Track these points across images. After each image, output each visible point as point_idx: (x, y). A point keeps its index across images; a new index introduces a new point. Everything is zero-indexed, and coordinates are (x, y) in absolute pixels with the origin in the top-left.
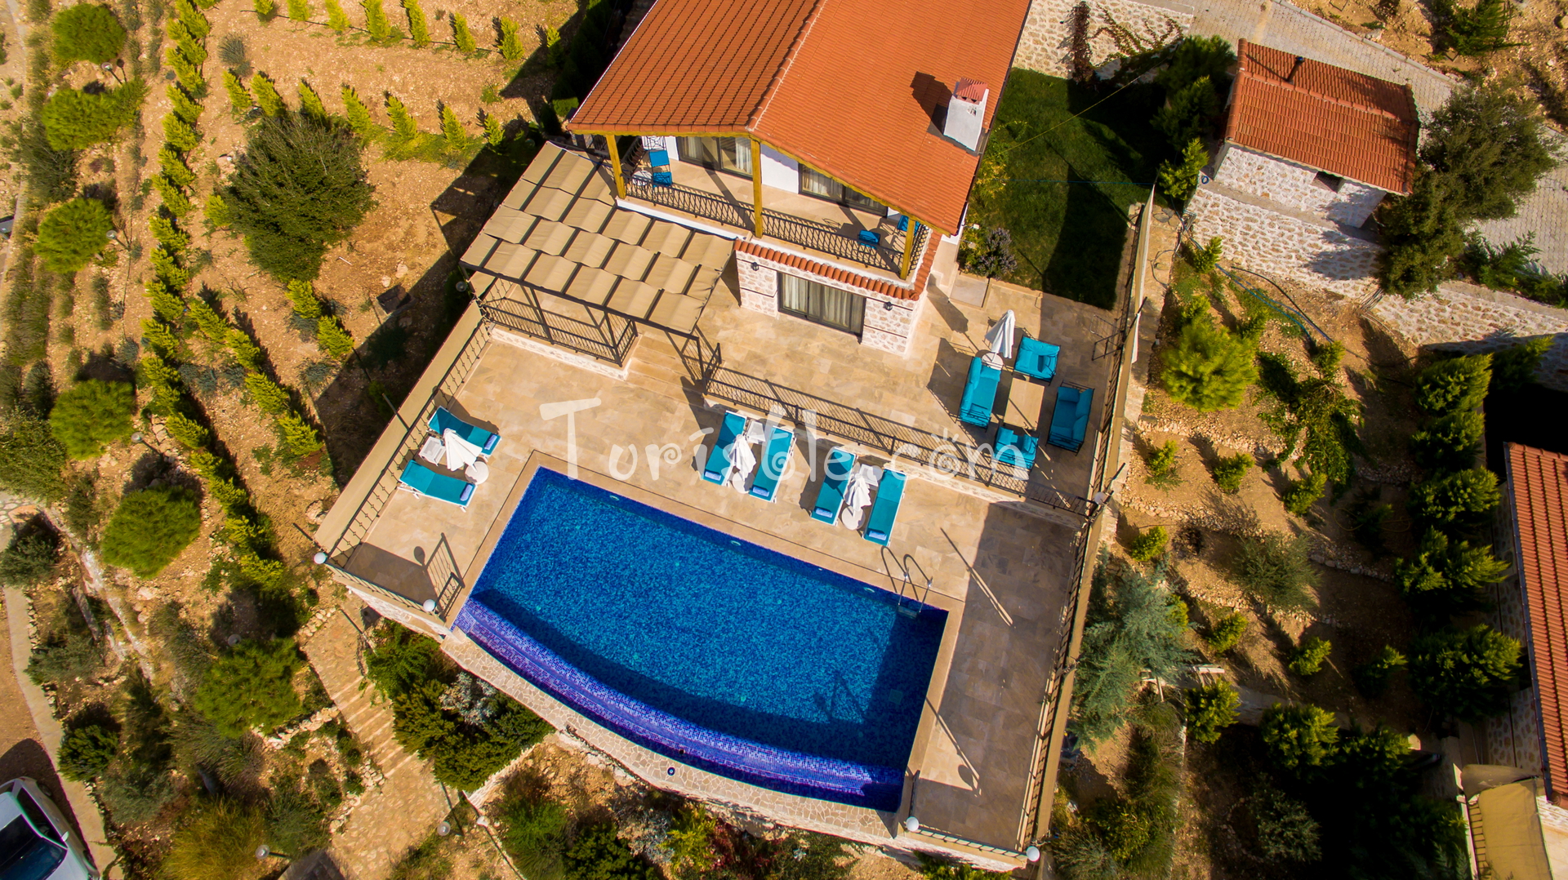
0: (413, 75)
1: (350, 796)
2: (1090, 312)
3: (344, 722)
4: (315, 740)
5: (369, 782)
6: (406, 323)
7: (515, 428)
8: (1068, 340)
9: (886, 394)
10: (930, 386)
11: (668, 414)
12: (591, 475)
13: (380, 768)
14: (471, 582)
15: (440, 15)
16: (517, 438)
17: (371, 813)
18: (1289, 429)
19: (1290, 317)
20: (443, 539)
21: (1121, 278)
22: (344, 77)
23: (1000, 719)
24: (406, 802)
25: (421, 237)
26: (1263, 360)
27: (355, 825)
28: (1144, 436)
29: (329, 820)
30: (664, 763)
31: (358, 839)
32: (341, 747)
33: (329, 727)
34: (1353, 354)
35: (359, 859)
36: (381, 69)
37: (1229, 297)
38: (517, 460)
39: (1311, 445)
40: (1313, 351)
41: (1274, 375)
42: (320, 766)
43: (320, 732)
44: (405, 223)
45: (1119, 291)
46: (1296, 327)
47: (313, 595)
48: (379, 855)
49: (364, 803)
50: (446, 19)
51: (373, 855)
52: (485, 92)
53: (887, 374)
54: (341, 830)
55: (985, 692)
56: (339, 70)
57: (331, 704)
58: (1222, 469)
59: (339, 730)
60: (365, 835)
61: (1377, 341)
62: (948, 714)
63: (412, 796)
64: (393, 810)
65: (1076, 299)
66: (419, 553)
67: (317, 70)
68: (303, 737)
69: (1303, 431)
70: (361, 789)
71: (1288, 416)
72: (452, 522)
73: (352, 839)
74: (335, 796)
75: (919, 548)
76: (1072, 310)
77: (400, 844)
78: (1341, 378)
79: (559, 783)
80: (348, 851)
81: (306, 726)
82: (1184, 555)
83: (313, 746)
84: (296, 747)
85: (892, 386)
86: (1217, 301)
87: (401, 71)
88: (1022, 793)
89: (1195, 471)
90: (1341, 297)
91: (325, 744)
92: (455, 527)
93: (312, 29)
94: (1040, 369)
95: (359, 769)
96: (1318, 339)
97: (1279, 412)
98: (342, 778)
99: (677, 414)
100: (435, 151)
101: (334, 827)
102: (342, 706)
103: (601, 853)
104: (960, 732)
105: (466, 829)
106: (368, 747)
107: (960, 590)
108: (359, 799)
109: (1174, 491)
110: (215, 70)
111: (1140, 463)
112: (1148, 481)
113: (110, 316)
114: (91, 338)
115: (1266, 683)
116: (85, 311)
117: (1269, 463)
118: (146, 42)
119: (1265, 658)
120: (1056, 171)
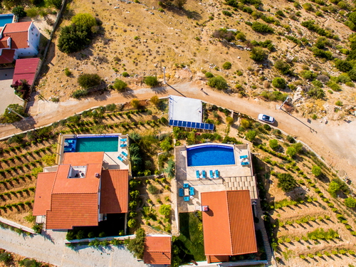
2: (182, 212)
5: (237, 135)
10: (198, 191)
14: (234, 150)
16: (240, 166)
18: (152, 210)
22: (303, 210)
25: (273, 191)
26: (157, 220)
32: (241, 136)
34: (144, 227)
36: (298, 213)
37: (163, 228)
38: (238, 163)
39: (149, 209)
40: (149, 224)
43: (244, 137)
46: (152, 227)
54: (237, 131)
58: (160, 202)
66: (241, 151)
67: (308, 209)
68: (245, 135)
69: (150, 211)
72: (240, 154)
76: (184, 211)
79: (218, 141)
82: (162, 189)
86: (164, 226)
87: (295, 214)
89: (163, 200)
94: (186, 198)
97: (153, 212)
98: (239, 134)
100: (280, 203)
109: (165, 197)
110: (326, 205)
111: (170, 199)
113: (304, 165)
114: (305, 162)
115: (150, 178)
116: (310, 165)
117: (153, 205)
118: (342, 206)
119: (151, 181)
120: (192, 237)
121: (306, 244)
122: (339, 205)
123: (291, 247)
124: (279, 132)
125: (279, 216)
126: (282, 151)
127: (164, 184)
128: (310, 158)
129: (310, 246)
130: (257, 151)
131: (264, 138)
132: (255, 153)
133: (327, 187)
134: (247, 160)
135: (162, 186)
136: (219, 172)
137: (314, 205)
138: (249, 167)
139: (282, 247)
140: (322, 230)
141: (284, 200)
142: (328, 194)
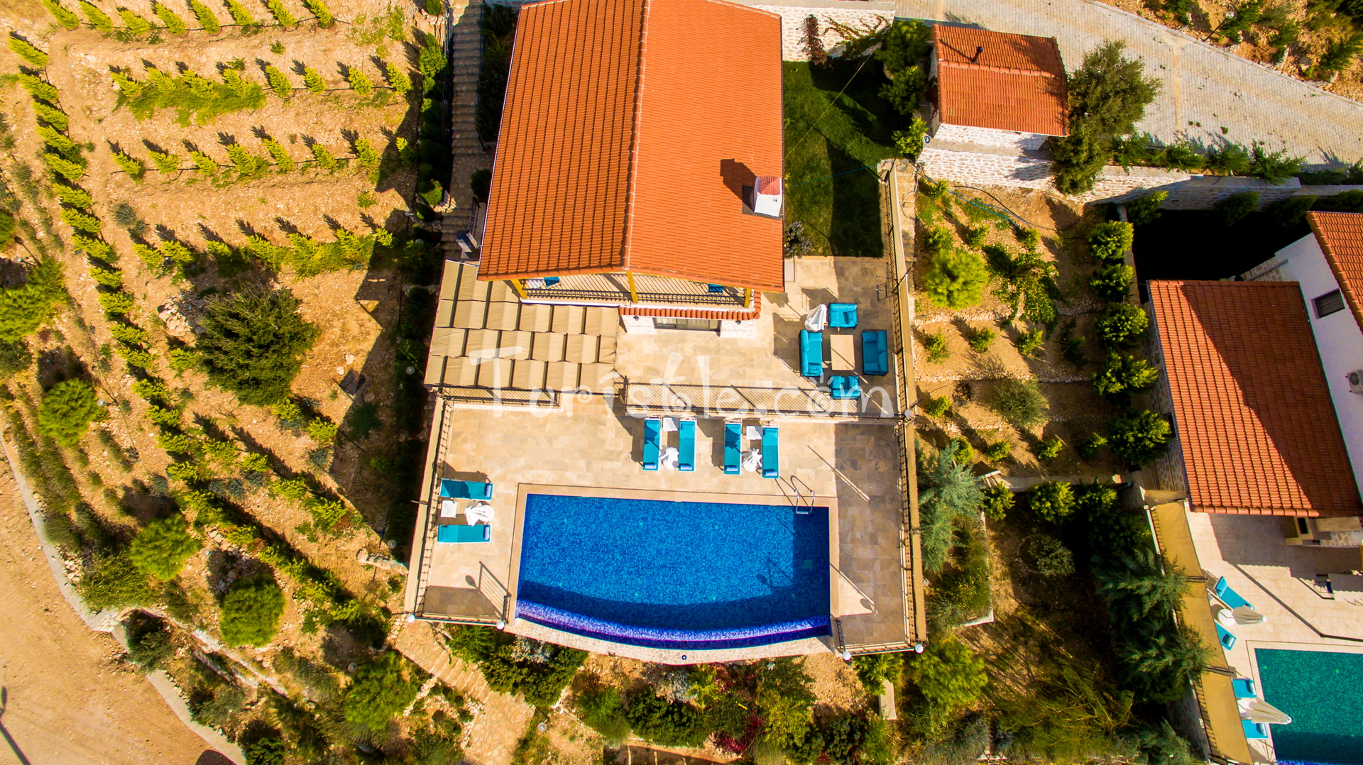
0: (294, 200)
1: (466, 724)
2: (868, 262)
3: (443, 683)
4: (429, 700)
5: (474, 710)
6: (370, 398)
7: (499, 472)
8: (858, 289)
9: (748, 370)
10: (776, 353)
11: (602, 427)
12: (566, 488)
13: (478, 700)
14: (514, 591)
15: (293, 139)
16: (503, 478)
17: (484, 728)
18: (1013, 296)
19: (1001, 215)
20: (483, 566)
21: (884, 229)
22: (234, 215)
23: (877, 567)
24: (504, 713)
25: (355, 329)
26: (988, 250)
27: (475, 739)
28: (920, 329)
29: (459, 743)
30: (678, 654)
31: (482, 746)
32: (448, 698)
33: (435, 690)
34: (1045, 226)
35: (487, 758)
36: (263, 201)
37: (956, 211)
38: (510, 495)
39: (1029, 304)
41: (997, 260)
42: (439, 715)
43: (430, 695)
44: (337, 323)
45: (884, 239)
46: (1006, 221)
47: (386, 611)
48: (500, 751)
49: (476, 724)
50: (300, 141)
51: (496, 752)
52: (360, 200)
53: (744, 354)
54: (468, 745)
55: (864, 552)
56: (227, 210)
57: (431, 676)
58: (974, 337)
59: (443, 689)
60: (486, 742)
61: (1058, 211)
62: (845, 569)
63: (507, 708)
64: (497, 721)
65: (857, 256)
66: (470, 580)
67: (207, 214)
68: (421, 702)
69: (1022, 296)
70: (471, 718)
71: (1011, 288)
72: (483, 553)
73: (478, 748)
74: (457, 728)
75: (798, 470)
76: (855, 264)
77: (511, 740)
78: (1040, 248)
79: (605, 675)
80: (478, 756)
81: (419, 696)
82: (961, 403)
83: (429, 705)
84: (419, 709)
85: (750, 363)
86: (949, 216)
87: (282, 199)
88: (901, 607)
89: (958, 344)
90: (1032, 190)
91: (437, 701)
92: (487, 557)
93: (185, 177)
94: (847, 323)
95: (465, 707)
96: (1021, 224)
97: (1004, 286)
98: (456, 716)
99: (608, 425)
100: (338, 259)
101: (463, 746)
102: (438, 674)
103: (651, 710)
104: (856, 580)
105: (549, 715)
106: (465, 692)
107: (832, 490)
108: (472, 723)
109: (947, 362)
110: (115, 234)
111: (921, 348)
112: (929, 360)
113: (127, 459)
114: (118, 478)
115: (1027, 471)
116: (100, 458)
117: (1004, 324)
118: (35, 219)
119: (1023, 455)
120: (818, 149)
121: (282, 65)
122: (48, 223)
123: (359, 60)
124: (199, 701)
125: (365, 202)
126: (224, 564)
127: (953, 430)
128: (84, 507)
129: (266, 55)
130: (373, 585)
131: (304, 667)
132: (390, 566)
133: (64, 323)
134: (450, 509)
135: (962, 423)
136: (637, 455)
137: (167, 234)
138: (444, 470)
139: (398, 61)
140: (184, 120)
141: (313, 273)
142: (71, 284)
